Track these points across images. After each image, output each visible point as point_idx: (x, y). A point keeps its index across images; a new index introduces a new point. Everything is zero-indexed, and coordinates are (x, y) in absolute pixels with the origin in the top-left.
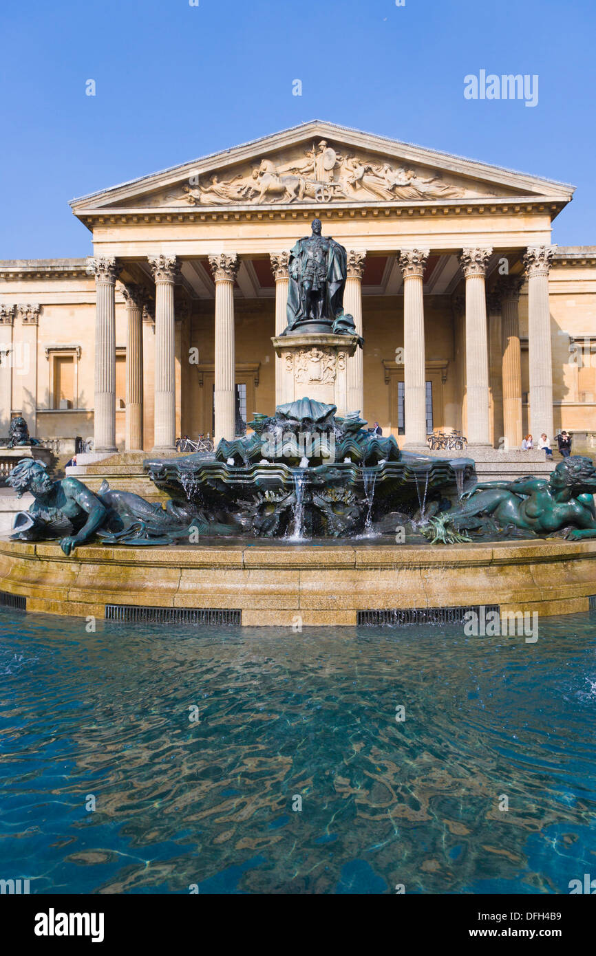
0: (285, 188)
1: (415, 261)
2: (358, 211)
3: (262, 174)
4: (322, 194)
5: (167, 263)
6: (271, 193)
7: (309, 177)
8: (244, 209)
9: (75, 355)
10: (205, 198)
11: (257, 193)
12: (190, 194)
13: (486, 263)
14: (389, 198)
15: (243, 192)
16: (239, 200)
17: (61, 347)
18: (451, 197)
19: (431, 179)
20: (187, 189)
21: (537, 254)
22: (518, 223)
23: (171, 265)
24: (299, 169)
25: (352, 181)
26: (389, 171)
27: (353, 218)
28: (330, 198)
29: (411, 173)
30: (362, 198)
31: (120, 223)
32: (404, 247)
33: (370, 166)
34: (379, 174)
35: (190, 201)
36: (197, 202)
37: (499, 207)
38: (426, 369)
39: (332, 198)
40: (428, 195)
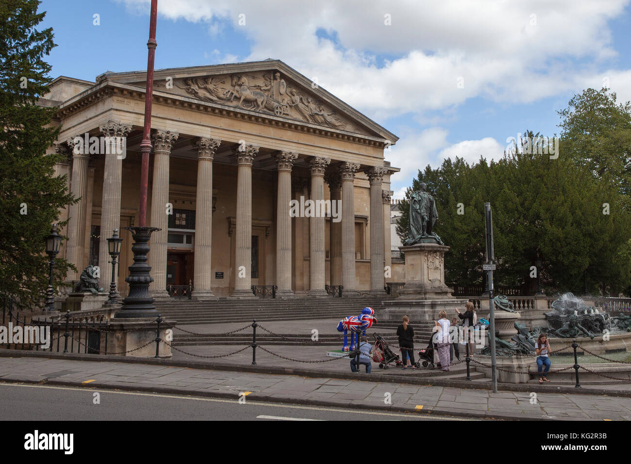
1: (321, 165)
2: (296, 126)
4: (279, 110)
5: (171, 137)
6: (247, 101)
8: (228, 108)
10: (201, 93)
12: (190, 87)
13: (355, 172)
14: (310, 121)
15: (228, 95)
16: (224, 100)
18: (341, 127)
19: (331, 113)
20: (190, 84)
21: (378, 172)
24: (260, 86)
25: (291, 103)
26: (311, 102)
28: (282, 113)
29: (323, 107)
30: (295, 117)
31: (137, 97)
32: (317, 155)
33: (302, 97)
34: (305, 103)
35: (189, 93)
36: (196, 95)
40: (331, 124)
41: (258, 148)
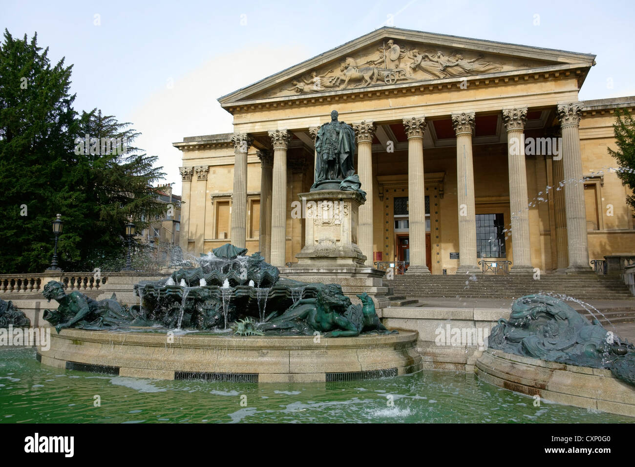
0: (363, 76)
1: (463, 122)
2: (417, 89)
3: (346, 68)
4: (390, 78)
5: (281, 135)
6: (353, 81)
7: (381, 66)
8: (333, 94)
9: (230, 200)
10: (307, 88)
11: (343, 81)
12: (297, 86)
13: (522, 119)
14: (442, 76)
15: (334, 82)
16: (331, 87)
17: (221, 195)
18: (492, 71)
19: (475, 59)
20: (295, 82)
21: (566, 110)
22: (550, 86)
23: (283, 136)
24: (374, 61)
25: (413, 66)
26: (441, 56)
27: (414, 94)
28: (395, 80)
29: (459, 56)
30: (421, 77)
31: (250, 110)
32: (454, 112)
33: (427, 54)
34: (434, 59)
35: (297, 92)
36: (301, 91)
37: (531, 76)
38: (476, 204)
39: (398, 80)
40: (473, 71)
41: (372, 123)
